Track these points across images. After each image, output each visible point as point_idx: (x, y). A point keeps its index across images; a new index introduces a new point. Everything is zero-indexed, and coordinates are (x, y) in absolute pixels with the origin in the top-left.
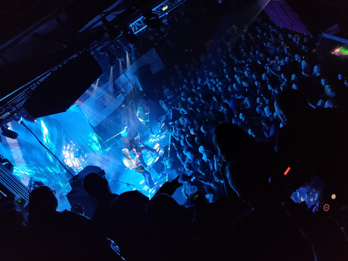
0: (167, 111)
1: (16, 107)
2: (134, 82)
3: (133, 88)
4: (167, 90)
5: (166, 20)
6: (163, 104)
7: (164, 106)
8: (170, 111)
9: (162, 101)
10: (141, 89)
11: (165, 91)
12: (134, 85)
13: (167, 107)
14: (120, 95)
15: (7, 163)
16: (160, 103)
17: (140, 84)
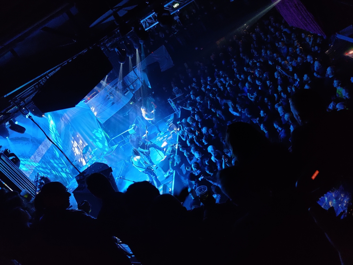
0: (175, 109)
1: (24, 102)
2: (143, 79)
3: (142, 86)
4: (175, 88)
5: (178, 17)
6: (171, 103)
7: (173, 105)
8: (179, 110)
9: (170, 100)
10: (150, 87)
11: (174, 89)
12: (142, 82)
13: (176, 106)
14: (129, 92)
15: (14, 157)
16: (169, 102)
17: (149, 82)
